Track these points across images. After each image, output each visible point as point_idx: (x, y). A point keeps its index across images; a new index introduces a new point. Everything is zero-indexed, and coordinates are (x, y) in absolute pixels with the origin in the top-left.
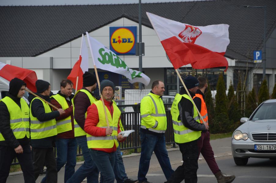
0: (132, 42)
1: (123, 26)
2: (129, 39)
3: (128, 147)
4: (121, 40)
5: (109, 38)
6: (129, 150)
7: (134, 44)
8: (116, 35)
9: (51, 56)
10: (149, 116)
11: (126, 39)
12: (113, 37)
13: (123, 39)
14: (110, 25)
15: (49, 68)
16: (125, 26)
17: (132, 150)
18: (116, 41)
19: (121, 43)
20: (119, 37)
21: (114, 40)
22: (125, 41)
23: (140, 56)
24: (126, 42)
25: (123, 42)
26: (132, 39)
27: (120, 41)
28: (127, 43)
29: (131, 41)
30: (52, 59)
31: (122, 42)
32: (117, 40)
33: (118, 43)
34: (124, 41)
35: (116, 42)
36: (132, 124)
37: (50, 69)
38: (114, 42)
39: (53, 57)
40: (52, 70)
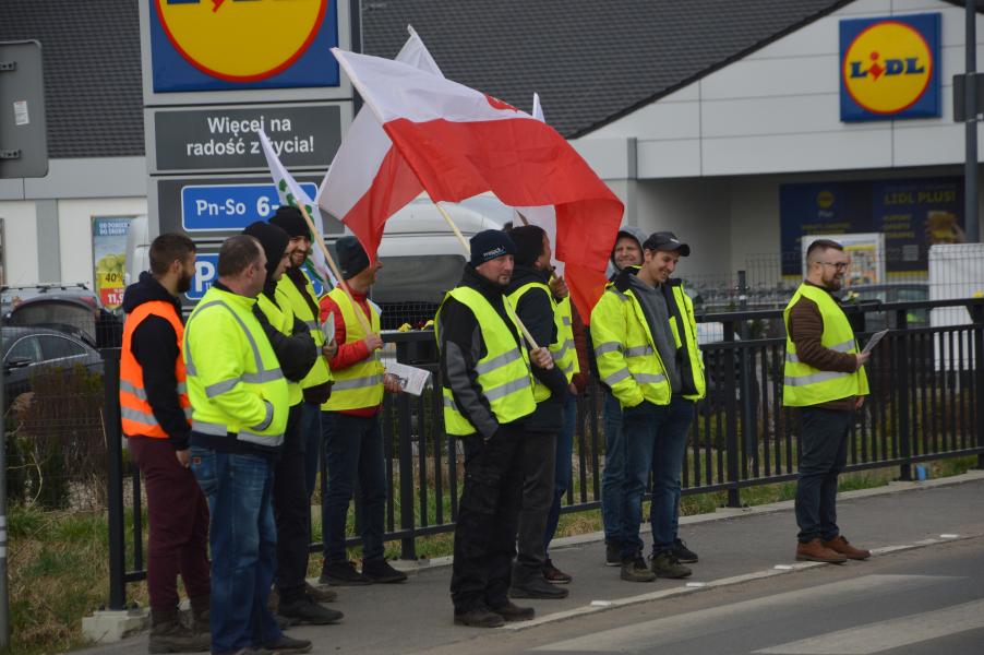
0: (921, 70)
1: (887, 15)
2: (912, 62)
3: (945, 448)
4: (881, 63)
5: (836, 60)
6: (954, 459)
7: (930, 77)
8: (861, 50)
9: (632, 136)
10: (240, 385)
11: (899, 62)
12: (852, 57)
13: (890, 63)
14: (843, 14)
15: (626, 176)
16: (895, 14)
17: (960, 459)
18: (862, 69)
19: (882, 77)
20: (875, 56)
21: (856, 66)
22: (896, 67)
23: (970, 121)
24: (899, 71)
25: (890, 71)
26: (924, 61)
27: (876, 71)
28: (902, 76)
29: (918, 66)
30: (633, 144)
31: (885, 72)
32: (866, 65)
33: (870, 77)
34: (893, 68)
35: (865, 74)
36: (956, 368)
37: (629, 179)
38: (856, 74)
39: (639, 138)
40: (634, 184)
